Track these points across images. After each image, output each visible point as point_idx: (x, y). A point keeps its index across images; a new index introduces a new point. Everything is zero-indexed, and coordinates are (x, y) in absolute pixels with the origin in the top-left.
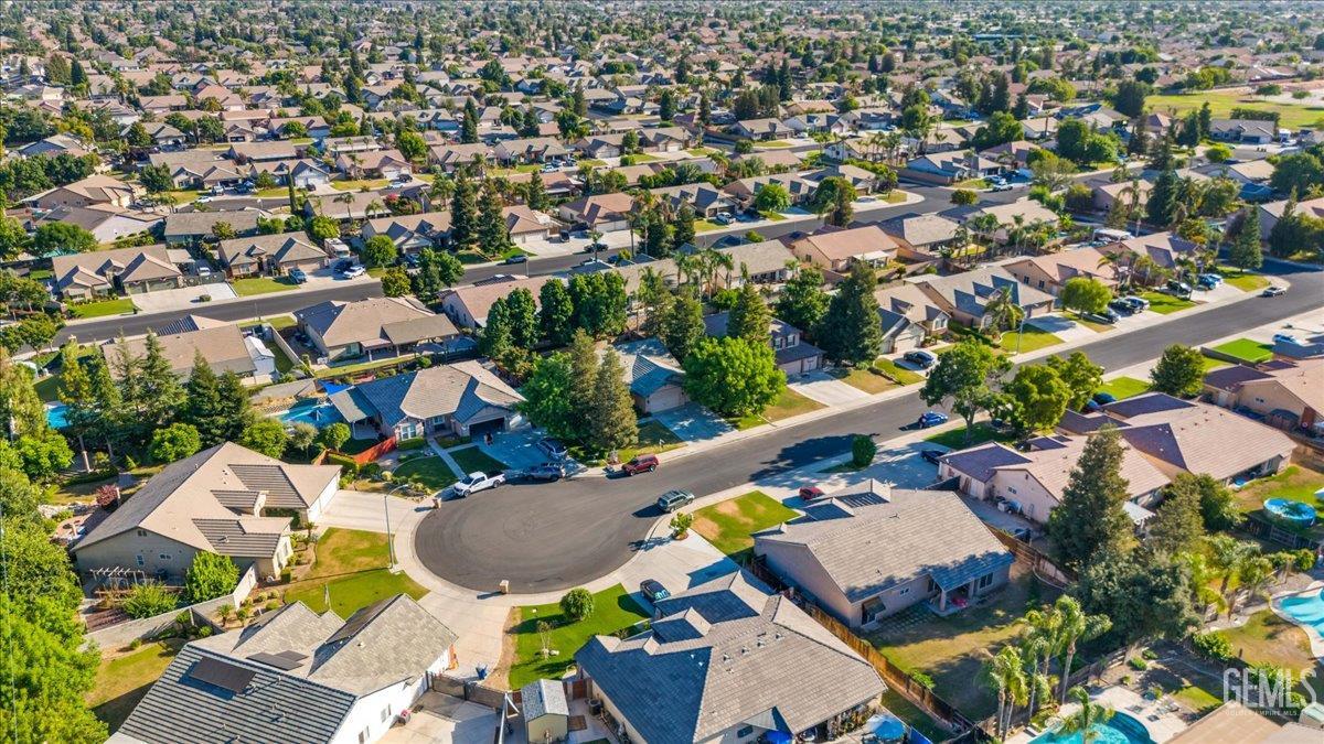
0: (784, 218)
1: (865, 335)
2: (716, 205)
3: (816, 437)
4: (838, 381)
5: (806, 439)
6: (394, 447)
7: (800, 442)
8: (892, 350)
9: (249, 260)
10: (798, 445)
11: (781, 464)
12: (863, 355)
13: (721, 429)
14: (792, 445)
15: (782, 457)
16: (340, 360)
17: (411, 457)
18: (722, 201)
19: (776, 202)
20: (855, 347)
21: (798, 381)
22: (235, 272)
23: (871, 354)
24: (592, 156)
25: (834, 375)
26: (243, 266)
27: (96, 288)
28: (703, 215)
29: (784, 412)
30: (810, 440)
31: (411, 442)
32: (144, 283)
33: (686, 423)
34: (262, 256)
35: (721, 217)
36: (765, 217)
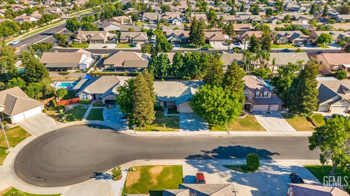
0: (329, 48)
1: (304, 100)
2: (298, 39)
3: (243, 146)
4: (284, 119)
5: (236, 145)
6: (78, 102)
7: (233, 145)
8: (328, 111)
9: (126, 38)
10: (230, 147)
11: (210, 155)
12: (301, 110)
13: (203, 127)
14: (226, 146)
15: (214, 151)
16: (108, 70)
17: (79, 106)
18: (301, 38)
19: (325, 40)
20: (298, 105)
21: (263, 114)
22: (121, 41)
23: (306, 110)
24: (271, 22)
25: (284, 116)
26: (123, 40)
27: (83, 40)
28: (291, 43)
29: (241, 127)
30: (239, 146)
31: (85, 101)
32: (95, 41)
33: (189, 121)
34: (130, 38)
35: (298, 44)
36: (319, 46)
